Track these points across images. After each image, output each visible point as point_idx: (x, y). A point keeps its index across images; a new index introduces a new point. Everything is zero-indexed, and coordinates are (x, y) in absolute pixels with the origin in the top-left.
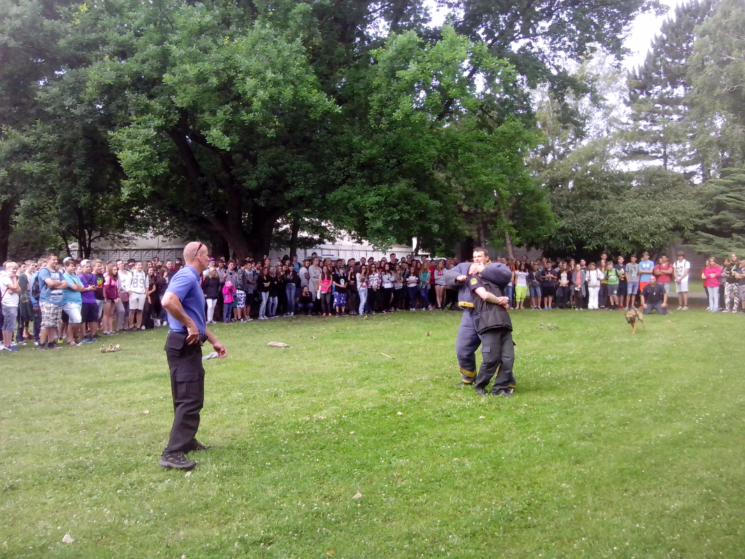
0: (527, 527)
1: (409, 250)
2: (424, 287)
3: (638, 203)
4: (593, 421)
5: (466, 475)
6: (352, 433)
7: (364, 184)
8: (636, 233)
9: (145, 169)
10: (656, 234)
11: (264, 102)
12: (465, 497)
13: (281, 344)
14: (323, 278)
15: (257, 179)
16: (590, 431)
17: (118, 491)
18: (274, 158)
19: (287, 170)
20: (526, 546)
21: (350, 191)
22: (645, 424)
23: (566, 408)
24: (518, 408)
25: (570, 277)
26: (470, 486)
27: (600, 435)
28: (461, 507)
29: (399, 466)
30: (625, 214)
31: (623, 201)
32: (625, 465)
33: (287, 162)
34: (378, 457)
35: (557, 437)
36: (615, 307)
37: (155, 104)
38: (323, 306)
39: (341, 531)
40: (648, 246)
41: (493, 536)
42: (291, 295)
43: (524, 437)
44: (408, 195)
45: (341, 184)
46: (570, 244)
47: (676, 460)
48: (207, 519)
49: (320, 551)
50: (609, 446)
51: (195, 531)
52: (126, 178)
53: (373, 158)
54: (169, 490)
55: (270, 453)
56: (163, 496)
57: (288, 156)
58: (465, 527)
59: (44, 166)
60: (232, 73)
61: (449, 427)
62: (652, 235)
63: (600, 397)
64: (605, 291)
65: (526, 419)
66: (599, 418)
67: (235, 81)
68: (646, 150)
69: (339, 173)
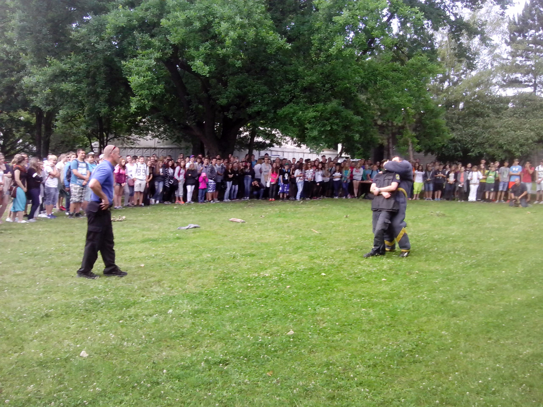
0: (415, 362)
1: (335, 153)
2: (345, 181)
3: (511, 121)
4: (467, 286)
5: (371, 321)
6: (288, 287)
7: (306, 102)
8: (510, 143)
9: (147, 89)
10: (524, 145)
11: (234, 41)
12: (369, 337)
13: (239, 220)
14: (273, 172)
15: (227, 97)
16: (465, 294)
17: (121, 321)
18: (240, 83)
19: (249, 91)
20: (413, 376)
21: (295, 108)
22: (507, 290)
23: (447, 275)
24: (411, 274)
25: (456, 177)
26: (373, 330)
27: (471, 296)
28: (366, 345)
29: (321, 313)
30: (502, 129)
31: (501, 118)
32: (490, 320)
33: (250, 85)
34: (306, 306)
35: (440, 297)
36: (489, 200)
37: (156, 42)
38: (270, 192)
39: (278, 358)
40: (518, 154)
41: (389, 367)
42: (247, 183)
43: (415, 296)
44: (338, 111)
45: (288, 103)
46: (458, 151)
47: (528, 318)
48: (182, 344)
49: (262, 372)
50: (478, 305)
51: (173, 353)
52: (134, 96)
53: (313, 83)
54: (157, 322)
55: (228, 299)
56: (152, 326)
57: (250, 81)
58: (369, 360)
59: (76, 86)
60: (211, 19)
61: (359, 286)
62: (521, 146)
63: (473, 268)
64: (482, 188)
65: (417, 283)
66: (471, 284)
67: (213, 25)
68: (520, 80)
69: (287, 94)
